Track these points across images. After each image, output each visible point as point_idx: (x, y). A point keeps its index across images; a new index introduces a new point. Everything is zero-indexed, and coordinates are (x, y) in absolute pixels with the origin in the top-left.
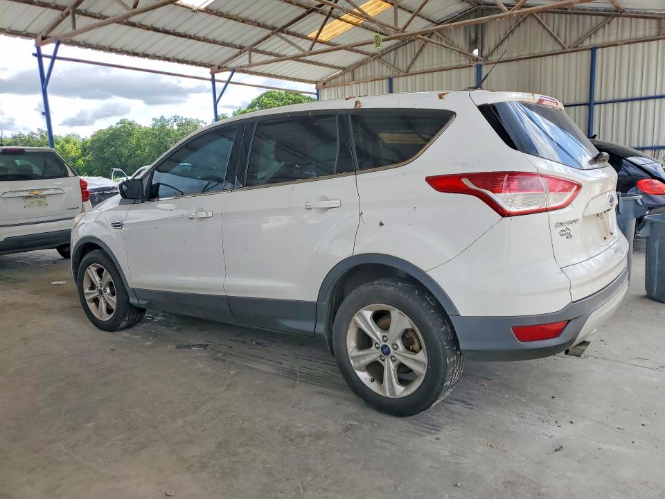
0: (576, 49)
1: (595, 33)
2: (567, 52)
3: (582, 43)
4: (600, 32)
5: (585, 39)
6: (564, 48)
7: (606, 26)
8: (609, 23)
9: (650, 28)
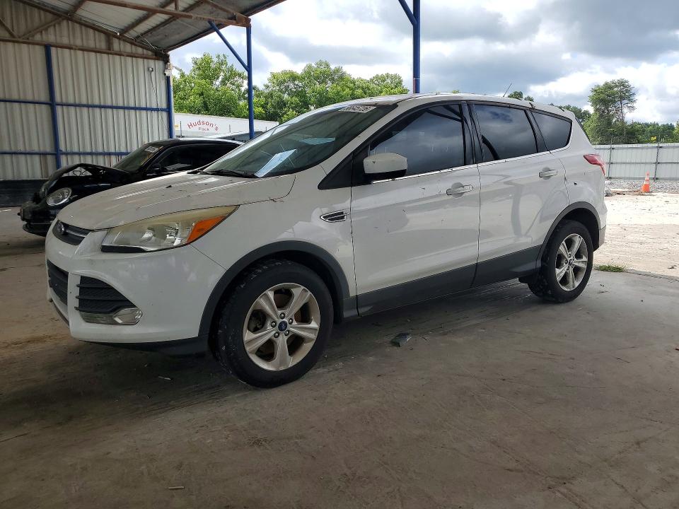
0: (27, 40)
1: (46, 30)
2: (18, 42)
3: (33, 36)
4: (51, 30)
5: (36, 34)
6: (12, 35)
7: (57, 25)
8: (59, 23)
9: (100, 41)
